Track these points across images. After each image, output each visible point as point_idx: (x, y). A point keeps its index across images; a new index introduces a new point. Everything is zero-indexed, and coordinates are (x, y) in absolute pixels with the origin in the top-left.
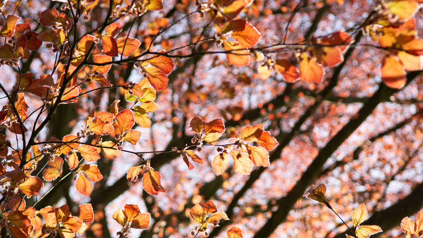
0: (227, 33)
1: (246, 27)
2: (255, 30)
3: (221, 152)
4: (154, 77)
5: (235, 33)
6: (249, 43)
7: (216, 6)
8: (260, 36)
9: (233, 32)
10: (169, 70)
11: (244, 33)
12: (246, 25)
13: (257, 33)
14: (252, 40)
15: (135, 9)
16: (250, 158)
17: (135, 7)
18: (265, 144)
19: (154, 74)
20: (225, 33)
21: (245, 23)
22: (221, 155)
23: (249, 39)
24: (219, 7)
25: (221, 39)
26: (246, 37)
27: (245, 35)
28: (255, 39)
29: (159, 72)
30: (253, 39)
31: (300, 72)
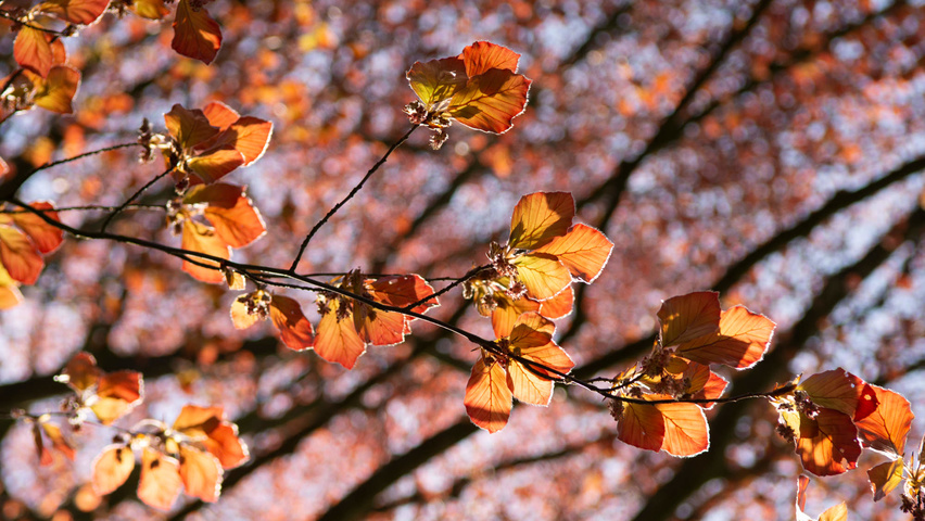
0: (196, 205)
1: (240, 203)
2: (255, 215)
3: (118, 446)
4: (14, 251)
5: (214, 209)
6: (236, 237)
7: (179, 149)
8: (263, 230)
9: (210, 205)
10: (50, 246)
11: (232, 214)
12: (240, 200)
13: (258, 221)
14: (244, 234)
15: (11, 98)
16: (179, 472)
17: (12, 94)
18: (221, 451)
19: (14, 245)
20: (192, 203)
21: (240, 195)
22: (119, 452)
23: (238, 229)
24: (185, 151)
25: (180, 212)
26: (235, 224)
27: (233, 219)
28: (252, 233)
29: (27, 243)
30: (247, 233)
31: (317, 334)
